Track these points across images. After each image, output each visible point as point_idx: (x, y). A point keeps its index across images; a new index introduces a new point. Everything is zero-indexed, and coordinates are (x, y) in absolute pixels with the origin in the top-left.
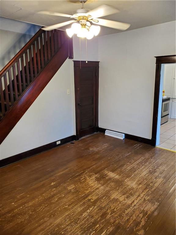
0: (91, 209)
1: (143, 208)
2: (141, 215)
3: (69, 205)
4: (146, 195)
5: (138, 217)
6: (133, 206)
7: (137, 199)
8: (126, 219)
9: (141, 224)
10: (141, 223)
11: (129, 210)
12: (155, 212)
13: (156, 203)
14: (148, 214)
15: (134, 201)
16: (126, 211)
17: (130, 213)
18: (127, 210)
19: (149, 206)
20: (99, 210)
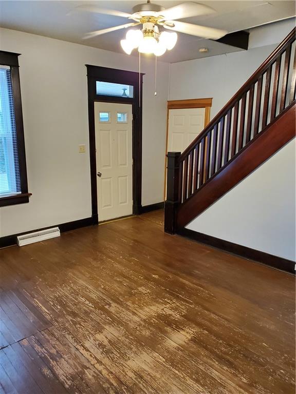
0: (91, 305)
1: (67, 358)
2: (53, 351)
3: (104, 289)
4: (98, 375)
5: (51, 346)
6: (78, 347)
7: (91, 355)
8: (56, 334)
9: (37, 346)
10: (39, 347)
11: (72, 341)
12: (49, 371)
13: (69, 383)
14: (51, 360)
15: (88, 350)
16: (70, 336)
17: (65, 339)
18: (72, 338)
19: (66, 369)
20: (85, 311)
